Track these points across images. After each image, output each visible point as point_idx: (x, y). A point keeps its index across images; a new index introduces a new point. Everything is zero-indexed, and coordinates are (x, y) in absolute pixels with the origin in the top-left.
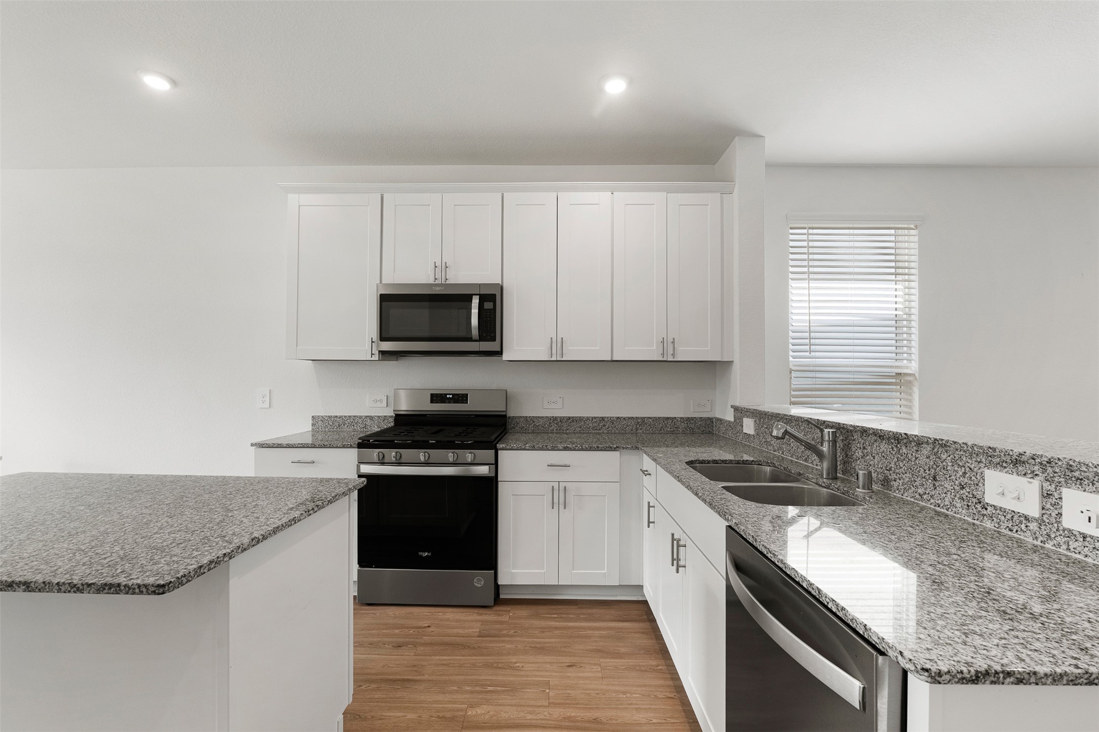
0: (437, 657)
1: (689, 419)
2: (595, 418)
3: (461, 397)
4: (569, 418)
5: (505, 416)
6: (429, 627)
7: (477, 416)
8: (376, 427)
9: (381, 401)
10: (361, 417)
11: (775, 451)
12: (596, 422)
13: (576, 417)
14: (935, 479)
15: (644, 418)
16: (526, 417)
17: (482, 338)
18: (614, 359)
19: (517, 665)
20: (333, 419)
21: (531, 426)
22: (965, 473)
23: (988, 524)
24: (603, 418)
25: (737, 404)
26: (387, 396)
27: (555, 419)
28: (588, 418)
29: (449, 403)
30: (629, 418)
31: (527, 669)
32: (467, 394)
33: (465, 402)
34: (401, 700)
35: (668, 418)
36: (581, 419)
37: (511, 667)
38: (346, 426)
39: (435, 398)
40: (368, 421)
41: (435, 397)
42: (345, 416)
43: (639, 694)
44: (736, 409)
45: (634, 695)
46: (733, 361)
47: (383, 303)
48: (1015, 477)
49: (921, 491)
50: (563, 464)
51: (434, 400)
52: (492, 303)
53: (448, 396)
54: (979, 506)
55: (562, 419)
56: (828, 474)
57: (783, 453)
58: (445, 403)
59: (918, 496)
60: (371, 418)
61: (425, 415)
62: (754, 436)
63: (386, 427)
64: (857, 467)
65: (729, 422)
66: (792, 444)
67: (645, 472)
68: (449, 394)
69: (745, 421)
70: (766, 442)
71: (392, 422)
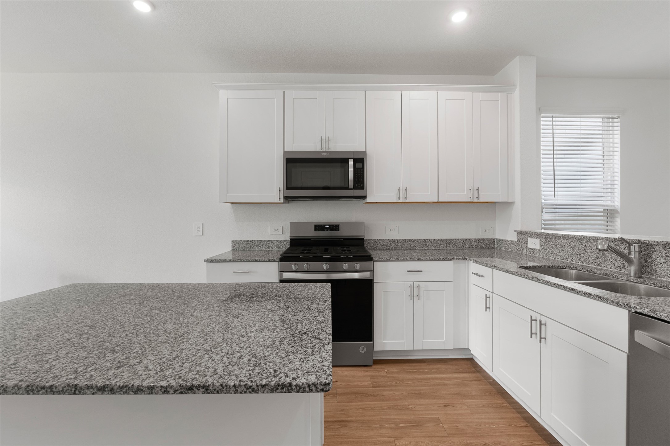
0: (354, 403)
1: (479, 240)
2: (420, 240)
3: (334, 227)
4: (403, 240)
5: (364, 239)
6: (336, 381)
7: (344, 239)
8: (275, 247)
9: (278, 230)
10: (265, 241)
11: (563, 259)
12: (420, 242)
13: (407, 239)
15: (451, 239)
16: (375, 240)
17: (355, 188)
18: (439, 201)
19: (410, 406)
20: (246, 243)
21: (378, 246)
24: (424, 240)
25: (519, 229)
26: (282, 227)
27: (394, 240)
28: (415, 240)
29: (327, 231)
30: (442, 240)
31: (419, 409)
32: (339, 225)
33: (337, 230)
34: (345, 436)
35: (466, 239)
36: (410, 240)
37: (407, 408)
38: (255, 247)
39: (317, 228)
40: (270, 244)
41: (317, 227)
42: (254, 241)
43: (503, 424)
44: (519, 233)
45: (500, 426)
46: (515, 202)
47: (288, 164)
50: (416, 270)
52: (361, 164)
53: (326, 226)
55: (398, 241)
56: (635, 274)
57: (572, 260)
58: (324, 231)
60: (272, 241)
61: (310, 239)
62: (539, 250)
63: (282, 247)
64: (658, 269)
65: (512, 241)
66: (582, 255)
67: (477, 274)
68: (327, 225)
69: (530, 240)
70: (553, 254)
71: (286, 244)
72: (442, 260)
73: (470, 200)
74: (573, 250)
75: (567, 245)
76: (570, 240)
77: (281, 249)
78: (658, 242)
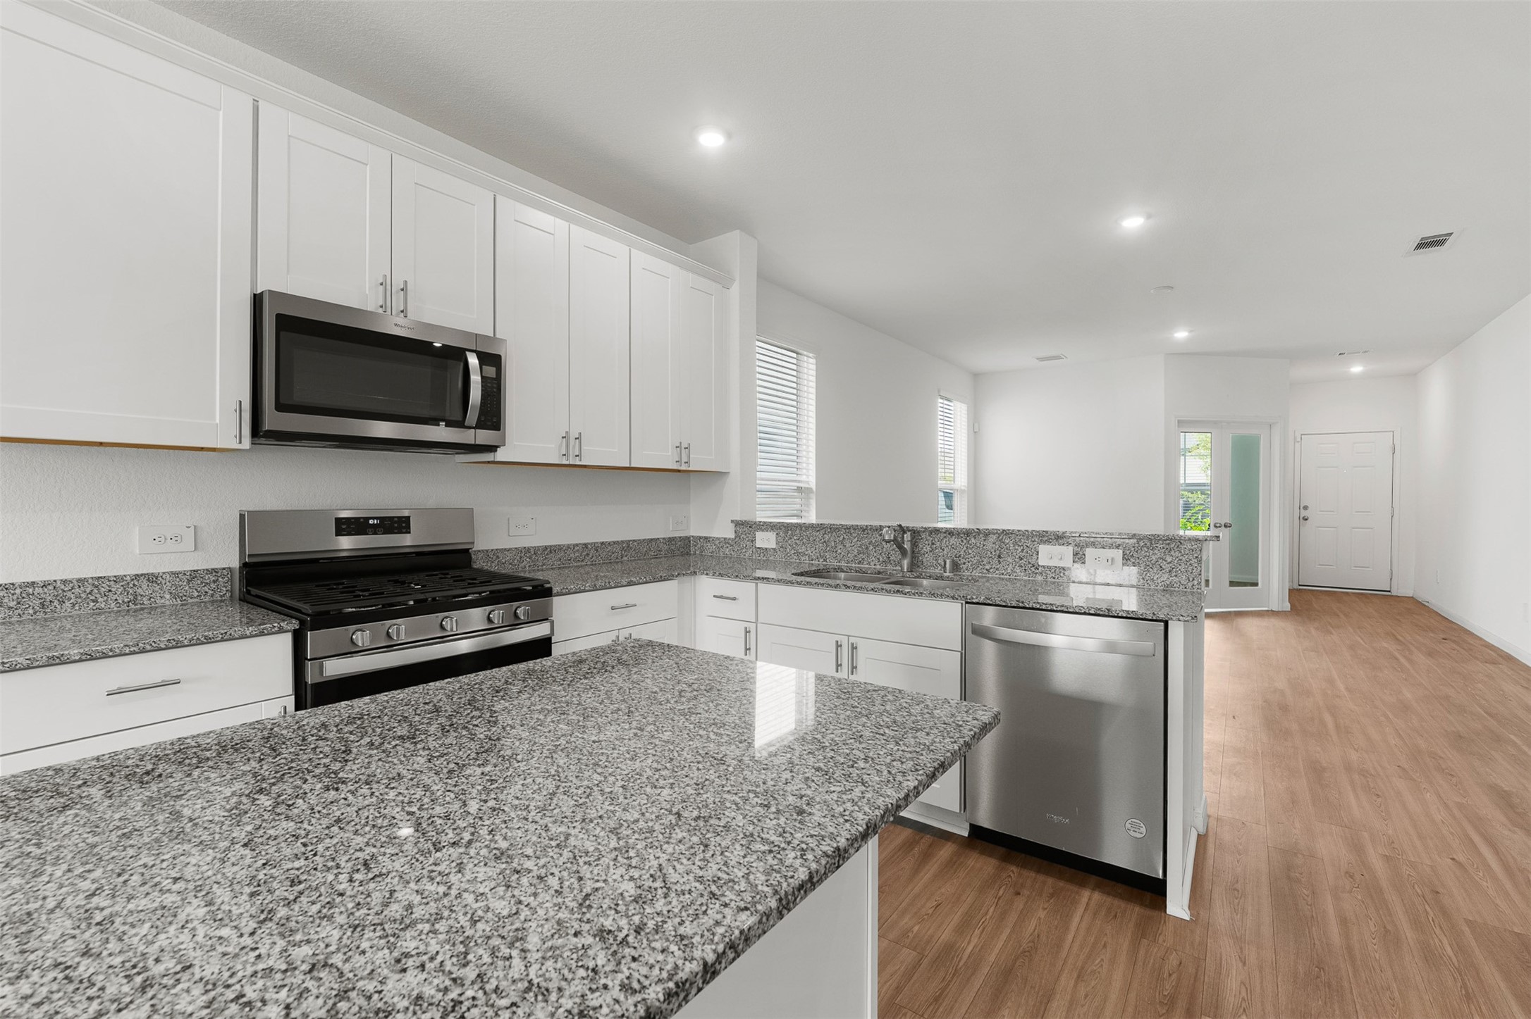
1: (671, 540)
2: (577, 545)
3: (396, 522)
4: (546, 548)
5: (466, 553)
7: (418, 554)
8: (168, 596)
9: (176, 538)
10: (117, 579)
12: (578, 550)
13: (555, 546)
14: (999, 557)
15: (629, 541)
16: (487, 551)
17: (480, 425)
18: (633, 465)
20: (18, 591)
21: (493, 565)
22: (1023, 550)
23: (1039, 578)
24: (585, 544)
25: (738, 518)
26: (195, 527)
27: (527, 550)
28: (569, 547)
29: (375, 533)
30: (614, 543)
32: (412, 517)
33: (404, 531)
35: (652, 540)
36: (559, 548)
38: (67, 604)
39: (344, 527)
40: (144, 587)
41: (344, 524)
42: (64, 582)
44: (738, 524)
46: (729, 473)
47: (282, 334)
48: (1057, 546)
49: (987, 567)
51: (344, 530)
52: (494, 369)
53: (371, 522)
54: (1033, 569)
55: (536, 549)
57: (825, 560)
58: (367, 534)
59: (985, 571)
60: (152, 578)
61: (316, 561)
62: (774, 549)
63: (196, 594)
64: (924, 560)
65: (725, 539)
66: (839, 551)
67: (721, 597)
68: (373, 518)
69: (759, 535)
70: (798, 553)
71: (214, 582)
72: (665, 580)
73: (675, 467)
74: (827, 546)
75: (818, 539)
76: (823, 531)
78: (925, 528)
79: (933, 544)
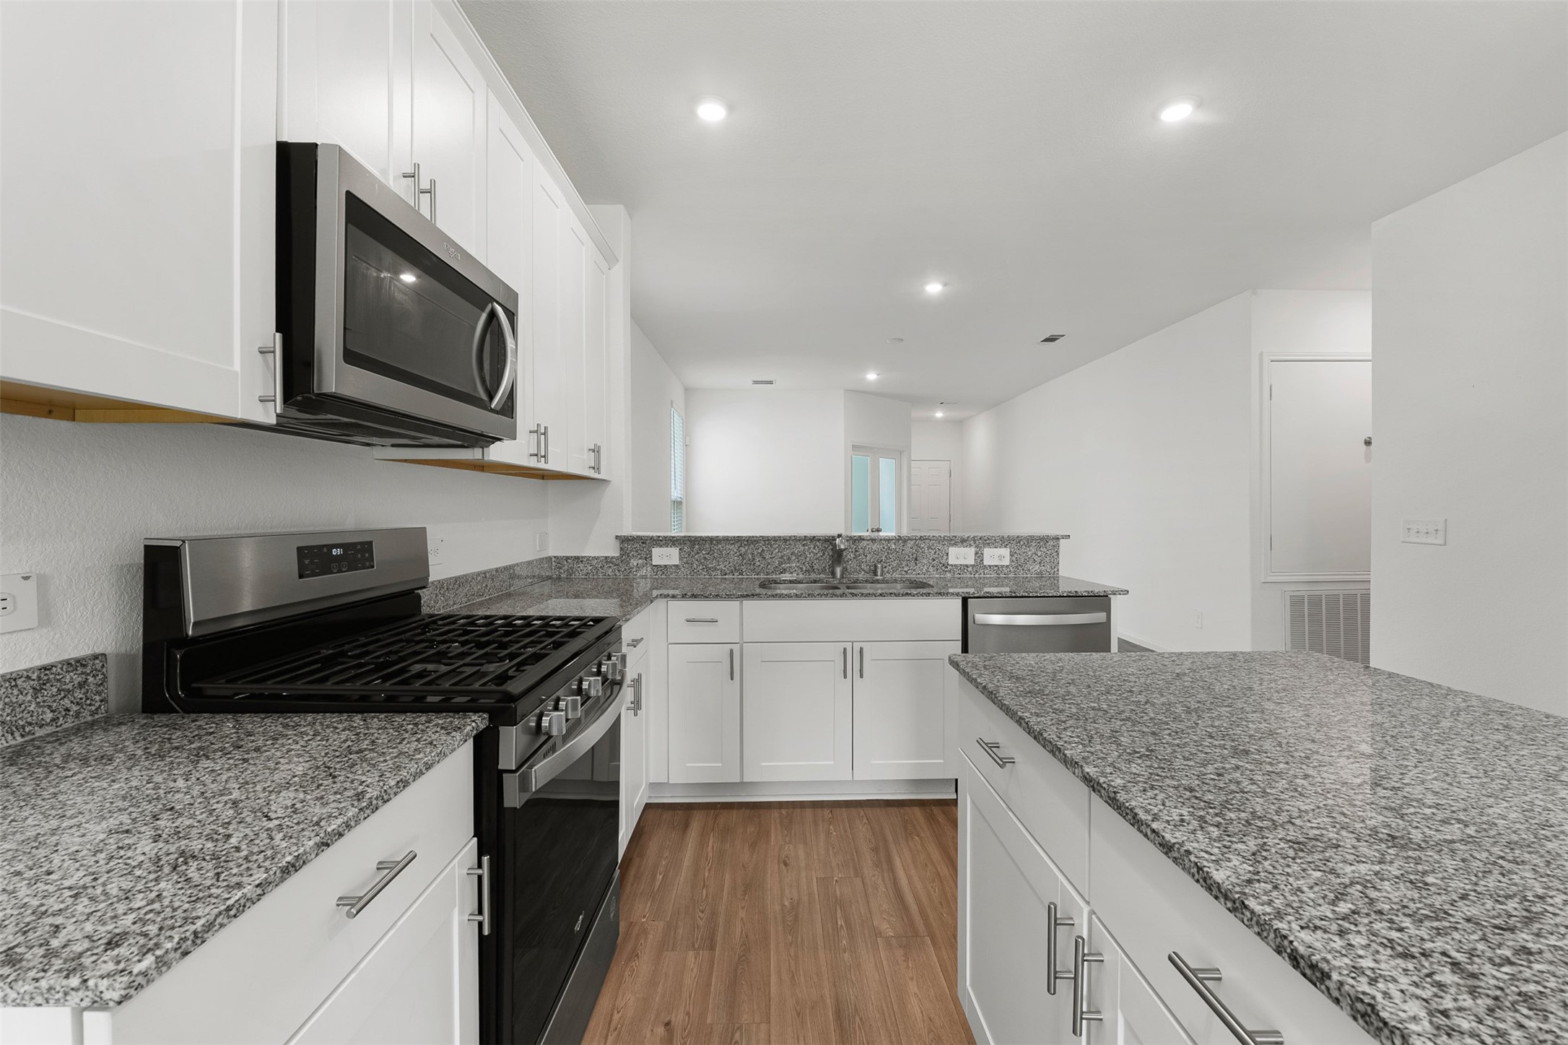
3: (359, 551)
9: (3, 603)
11: (725, 575)
14: (916, 559)
17: (502, 410)
22: (936, 552)
23: (949, 575)
25: (628, 531)
26: (38, 576)
27: (441, 584)
29: (340, 570)
32: (372, 542)
33: (367, 564)
39: (305, 562)
41: (307, 557)
44: (624, 540)
46: (610, 481)
48: (962, 548)
49: (906, 569)
51: (308, 567)
54: (943, 568)
59: (903, 573)
62: (677, 566)
63: (49, 716)
65: (606, 558)
66: (758, 563)
68: (337, 546)
69: (656, 551)
70: (708, 569)
71: (81, 685)
74: (743, 559)
75: (732, 553)
76: (739, 544)
77: (40, 733)
79: (856, 551)
